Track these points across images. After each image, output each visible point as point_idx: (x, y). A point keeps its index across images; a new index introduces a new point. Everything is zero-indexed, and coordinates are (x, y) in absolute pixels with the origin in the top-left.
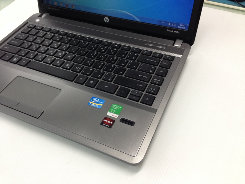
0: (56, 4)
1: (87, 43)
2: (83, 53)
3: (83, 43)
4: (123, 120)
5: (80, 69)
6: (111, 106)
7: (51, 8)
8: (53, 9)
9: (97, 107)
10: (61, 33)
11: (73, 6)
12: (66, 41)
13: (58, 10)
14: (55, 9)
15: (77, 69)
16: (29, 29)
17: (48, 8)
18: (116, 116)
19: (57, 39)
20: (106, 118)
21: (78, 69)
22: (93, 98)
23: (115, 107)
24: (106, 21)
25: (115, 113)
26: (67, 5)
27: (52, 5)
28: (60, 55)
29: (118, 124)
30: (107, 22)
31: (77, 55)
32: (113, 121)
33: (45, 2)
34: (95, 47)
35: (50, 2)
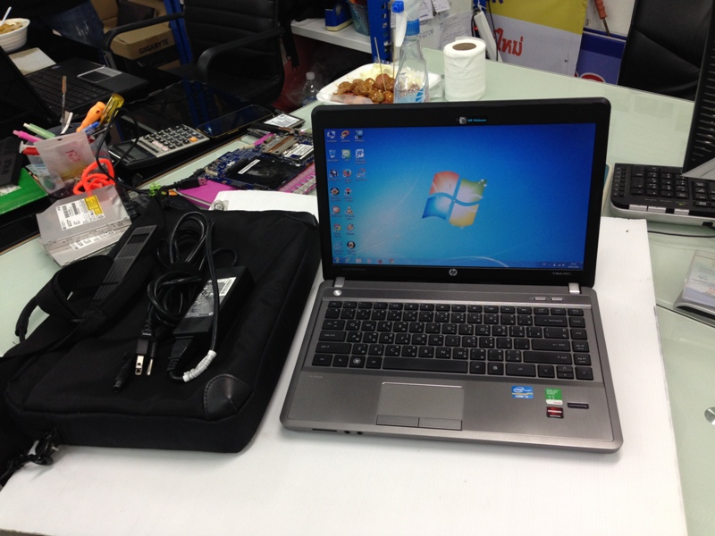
4: (570, 406)
6: (545, 392)
7: (348, 269)
8: (352, 269)
9: (527, 397)
13: (364, 270)
14: (358, 269)
15: (462, 355)
16: (337, 310)
17: (344, 269)
18: (559, 402)
20: (549, 408)
22: (514, 388)
23: (549, 391)
24: (451, 274)
25: (556, 399)
29: (567, 411)
30: (455, 275)
31: (444, 335)
32: (561, 409)
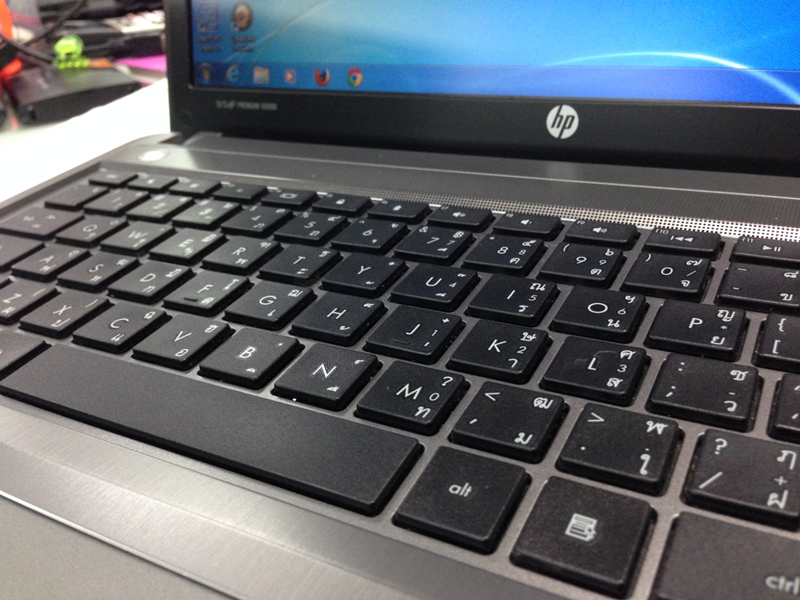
0: (260, 76)
1: (459, 234)
2: (439, 289)
3: (428, 236)
5: (434, 397)
7: (231, 105)
8: (243, 105)
10: (284, 196)
11: (358, 71)
12: (311, 230)
13: (273, 107)
14: (256, 106)
15: (412, 404)
16: (96, 190)
17: (220, 104)
19: (256, 223)
21: (423, 400)
24: (555, 132)
26: (323, 76)
27: (241, 88)
28: (270, 308)
30: (568, 134)
31: (391, 307)
33: (206, 76)
34: (523, 252)
35: (231, 75)
